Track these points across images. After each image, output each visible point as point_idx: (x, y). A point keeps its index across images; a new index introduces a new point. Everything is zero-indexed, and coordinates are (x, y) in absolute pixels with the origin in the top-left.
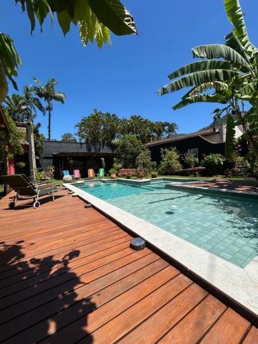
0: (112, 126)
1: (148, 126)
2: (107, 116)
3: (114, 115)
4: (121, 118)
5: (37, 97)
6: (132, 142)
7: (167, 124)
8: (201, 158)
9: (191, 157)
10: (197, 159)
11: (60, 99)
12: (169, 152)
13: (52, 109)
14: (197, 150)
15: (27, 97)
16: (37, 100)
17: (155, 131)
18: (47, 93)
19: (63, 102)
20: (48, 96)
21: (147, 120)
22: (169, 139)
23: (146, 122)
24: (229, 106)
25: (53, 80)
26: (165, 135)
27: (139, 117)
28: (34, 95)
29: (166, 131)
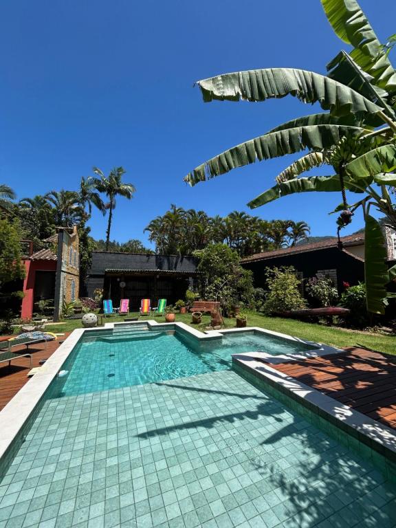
0: (197, 229)
1: (257, 227)
2: (191, 214)
3: (200, 213)
4: (214, 217)
5: (96, 191)
6: (222, 255)
7: (291, 224)
8: (342, 289)
9: (323, 286)
10: (334, 291)
11: (126, 193)
12: (282, 275)
13: (114, 207)
14: (333, 272)
15: (84, 192)
16: (95, 195)
17: (269, 235)
18: (110, 186)
19: (129, 196)
20: (111, 190)
21: (255, 219)
22: (294, 249)
23: (254, 220)
24: (367, 199)
25: (120, 169)
26: (288, 241)
27: (242, 214)
28: (93, 189)
29: (289, 235)
